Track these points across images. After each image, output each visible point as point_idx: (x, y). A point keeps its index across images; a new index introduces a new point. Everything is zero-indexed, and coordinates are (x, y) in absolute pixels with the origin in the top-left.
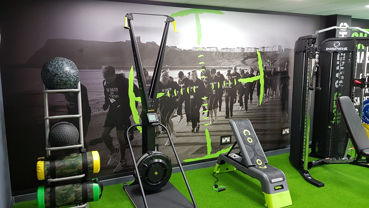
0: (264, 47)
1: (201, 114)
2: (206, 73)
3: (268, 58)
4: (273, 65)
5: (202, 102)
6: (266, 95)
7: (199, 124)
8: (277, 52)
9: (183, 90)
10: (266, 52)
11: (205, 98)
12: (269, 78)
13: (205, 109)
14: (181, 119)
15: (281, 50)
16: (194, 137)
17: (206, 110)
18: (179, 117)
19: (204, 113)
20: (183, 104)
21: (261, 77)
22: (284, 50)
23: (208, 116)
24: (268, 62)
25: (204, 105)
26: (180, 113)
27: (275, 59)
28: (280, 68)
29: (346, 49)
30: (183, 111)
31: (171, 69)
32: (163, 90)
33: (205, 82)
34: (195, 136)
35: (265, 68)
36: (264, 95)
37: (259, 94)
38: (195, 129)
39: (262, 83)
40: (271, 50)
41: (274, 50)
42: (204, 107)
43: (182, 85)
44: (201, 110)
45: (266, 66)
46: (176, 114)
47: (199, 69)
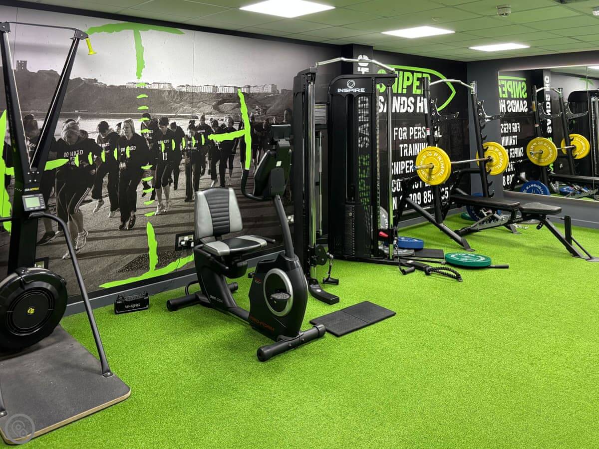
0: (249, 87)
1: (139, 196)
2: (152, 125)
3: (257, 102)
4: (265, 114)
5: (143, 174)
6: (255, 161)
7: (136, 213)
8: (271, 94)
9: (106, 154)
10: (253, 94)
11: (147, 167)
12: (260, 134)
13: (146, 186)
14: (100, 206)
15: (277, 92)
16: (124, 240)
17: (150, 187)
18: (96, 202)
19: (145, 194)
20: (106, 179)
21: (246, 133)
22: (280, 92)
23: (153, 198)
24: (257, 110)
25: (145, 179)
26: (97, 195)
27: (268, 105)
28: (276, 119)
29: (362, 90)
30: (105, 191)
31: (85, 117)
32: (66, 154)
33: (148, 139)
34: (126, 236)
35: (253, 118)
36: (251, 161)
37: (243, 159)
38: (127, 224)
39: (248, 141)
40: (261, 92)
41: (265, 91)
42: (145, 184)
43: (104, 146)
44: (140, 188)
45: (253, 115)
46: (89, 197)
47: (138, 117)
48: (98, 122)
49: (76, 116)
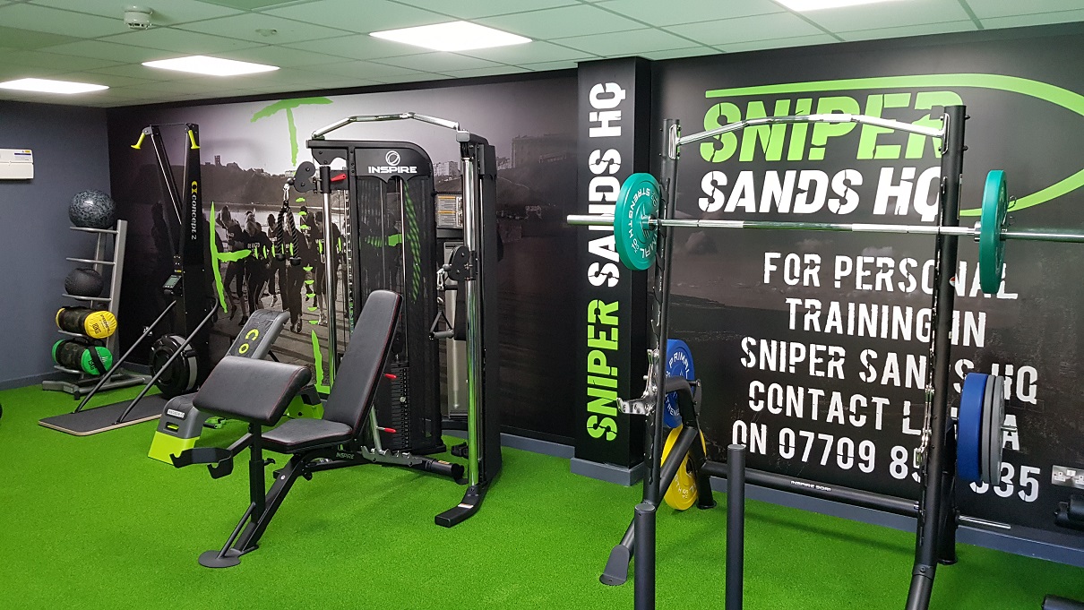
2: (308, 220)
5: (304, 275)
7: (302, 317)
9: (275, 249)
13: (309, 291)
14: (275, 301)
16: (294, 342)
17: (311, 292)
18: (272, 296)
19: (308, 299)
20: (277, 275)
23: (315, 305)
25: (308, 282)
26: (272, 291)
30: (277, 286)
31: (259, 209)
32: (249, 246)
33: (308, 237)
34: (296, 339)
38: (296, 326)
42: (307, 286)
43: (273, 240)
44: (304, 291)
46: (267, 291)
47: (297, 211)
48: (266, 215)
49: (252, 208)
